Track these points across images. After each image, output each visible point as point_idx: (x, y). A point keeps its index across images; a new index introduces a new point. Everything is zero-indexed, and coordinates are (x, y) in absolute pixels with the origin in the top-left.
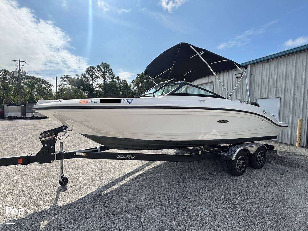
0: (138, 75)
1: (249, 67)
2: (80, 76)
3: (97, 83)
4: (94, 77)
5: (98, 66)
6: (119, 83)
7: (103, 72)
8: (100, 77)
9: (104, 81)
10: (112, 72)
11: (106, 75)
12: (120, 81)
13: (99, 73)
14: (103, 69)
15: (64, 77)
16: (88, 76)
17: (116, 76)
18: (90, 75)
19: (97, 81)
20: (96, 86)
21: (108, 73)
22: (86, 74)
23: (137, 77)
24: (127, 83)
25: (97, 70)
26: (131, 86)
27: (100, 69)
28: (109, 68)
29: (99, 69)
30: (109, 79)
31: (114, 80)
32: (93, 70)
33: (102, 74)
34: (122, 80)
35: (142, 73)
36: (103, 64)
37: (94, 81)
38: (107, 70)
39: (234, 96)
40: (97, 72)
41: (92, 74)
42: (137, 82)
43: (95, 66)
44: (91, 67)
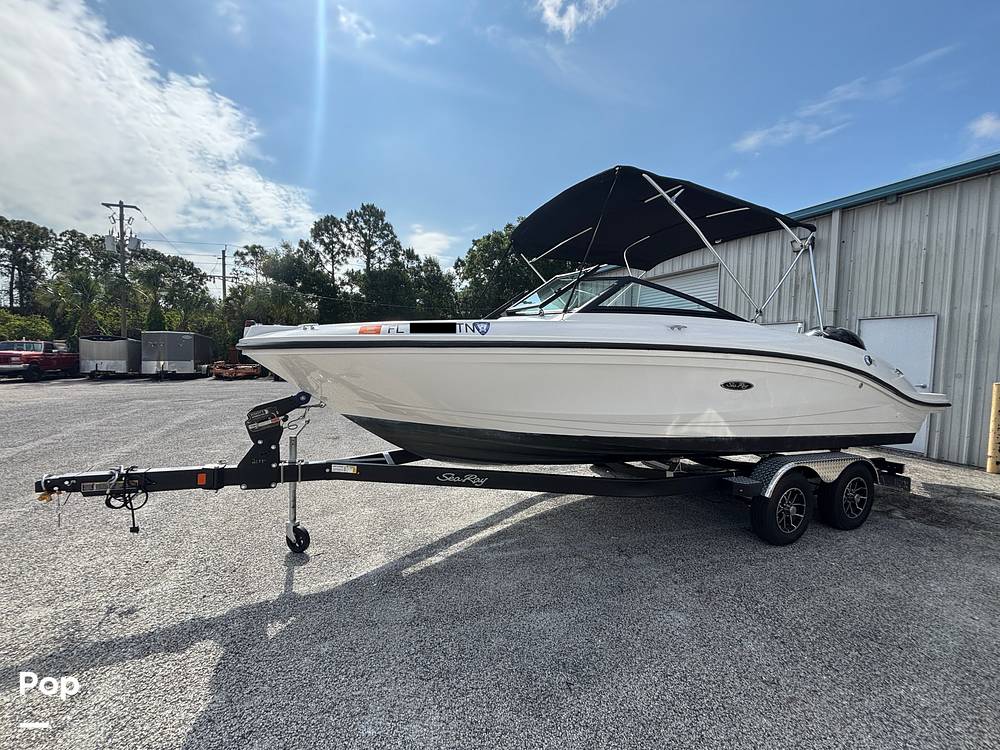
0: (475, 243)
1: (836, 216)
2: (296, 247)
3: (346, 269)
4: (336, 250)
5: (350, 216)
6: (413, 268)
7: (364, 236)
8: (356, 249)
9: (368, 262)
10: (392, 233)
11: (375, 243)
12: (416, 264)
13: (351, 239)
14: (364, 226)
15: (245, 251)
16: (319, 248)
17: (405, 247)
18: (325, 244)
19: (347, 263)
20: (342, 278)
21: (379, 236)
22: (311, 241)
23: (471, 251)
24: (438, 267)
25: (345, 229)
26: (451, 278)
27: (355, 224)
28: (383, 221)
29: (351, 226)
30: (383, 257)
31: (400, 259)
32: (335, 230)
33: (363, 240)
34: (422, 259)
35: (489, 237)
36: (363, 208)
37: (338, 262)
38: (376, 226)
39: (786, 312)
40: (347, 234)
41: (332, 242)
42: (469, 266)
43: (342, 216)
44: (327, 219)
